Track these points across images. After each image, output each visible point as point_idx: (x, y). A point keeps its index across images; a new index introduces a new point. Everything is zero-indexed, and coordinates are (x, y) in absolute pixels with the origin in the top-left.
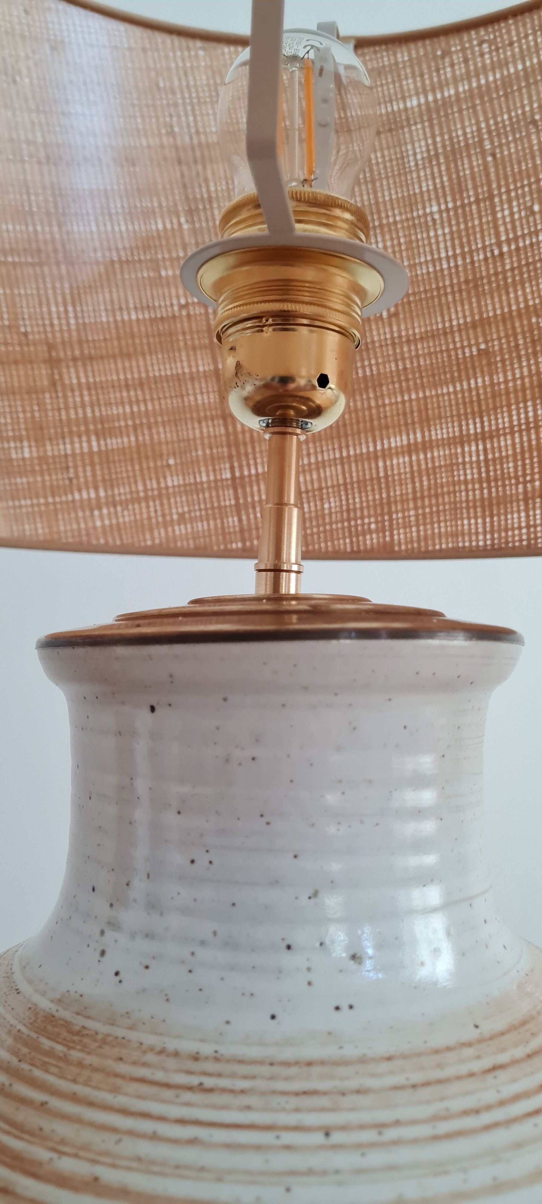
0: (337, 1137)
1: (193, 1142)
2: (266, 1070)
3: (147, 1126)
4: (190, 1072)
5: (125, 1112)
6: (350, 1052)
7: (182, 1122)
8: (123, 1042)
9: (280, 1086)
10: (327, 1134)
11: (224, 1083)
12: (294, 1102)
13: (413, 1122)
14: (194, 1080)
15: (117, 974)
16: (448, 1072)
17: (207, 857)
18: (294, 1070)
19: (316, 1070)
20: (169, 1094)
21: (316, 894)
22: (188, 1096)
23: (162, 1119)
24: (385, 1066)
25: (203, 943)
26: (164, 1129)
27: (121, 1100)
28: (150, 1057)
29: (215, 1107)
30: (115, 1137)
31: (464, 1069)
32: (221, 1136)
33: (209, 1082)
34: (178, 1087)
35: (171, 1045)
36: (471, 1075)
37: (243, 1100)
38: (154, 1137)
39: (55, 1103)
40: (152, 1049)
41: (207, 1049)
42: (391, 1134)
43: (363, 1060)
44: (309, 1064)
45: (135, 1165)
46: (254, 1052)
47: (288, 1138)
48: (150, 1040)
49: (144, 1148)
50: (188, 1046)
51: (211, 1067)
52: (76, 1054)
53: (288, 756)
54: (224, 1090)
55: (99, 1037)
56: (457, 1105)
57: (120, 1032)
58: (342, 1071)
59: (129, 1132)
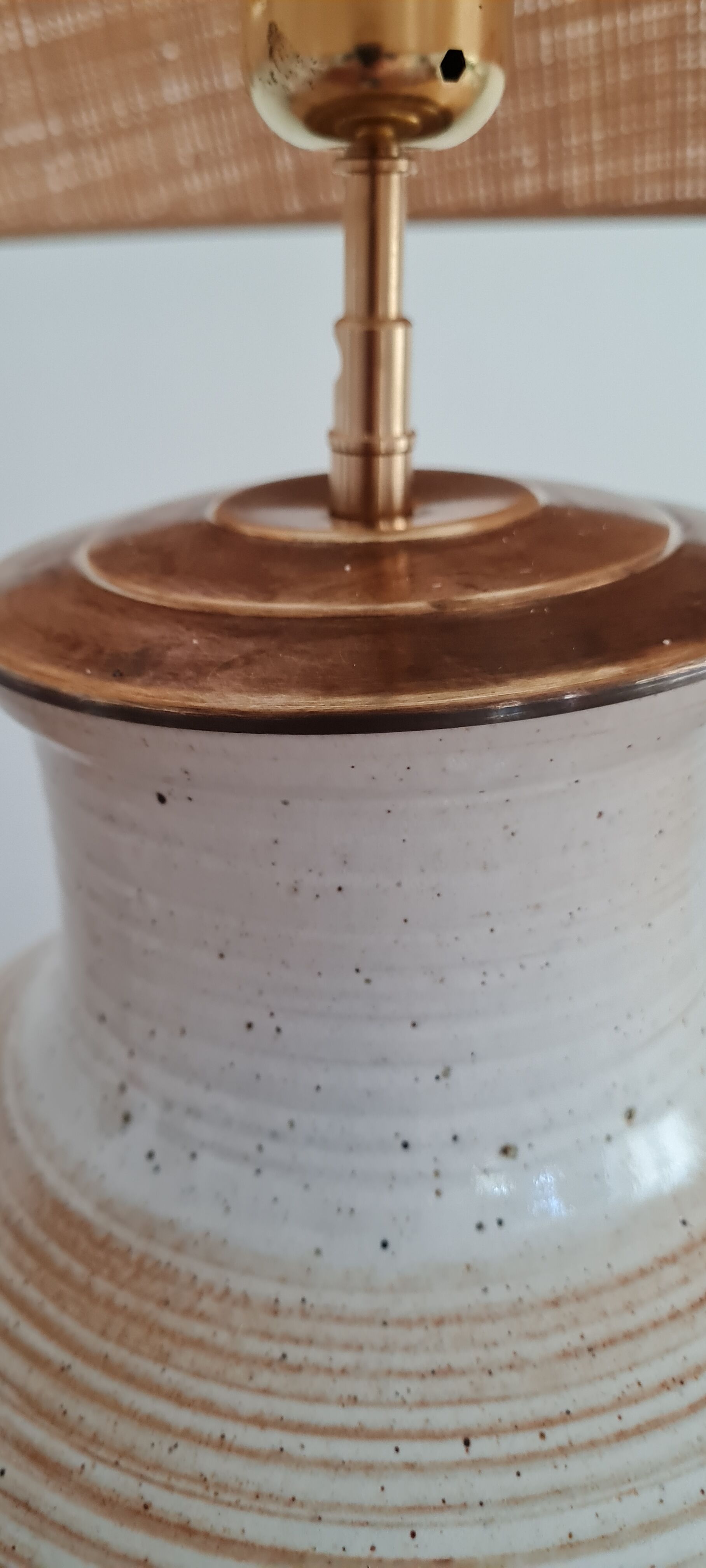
0: (481, 1447)
1: (279, 1455)
2: (375, 1334)
3: (211, 1426)
4: (267, 1335)
5: (178, 1398)
6: (498, 1296)
7: (260, 1422)
8: (167, 1274)
9: (398, 1361)
10: (467, 1443)
11: (316, 1355)
12: (417, 1388)
13: (592, 1412)
14: (274, 1350)
15: (151, 1155)
16: (644, 1316)
17: (273, 1023)
18: (417, 1334)
19: (449, 1331)
20: (239, 1375)
21: (447, 1072)
22: (264, 1378)
23: (233, 1416)
24: (550, 1317)
25: (274, 1135)
26: (235, 1431)
27: (172, 1377)
28: (207, 1304)
29: (304, 1398)
30: (168, 1441)
31: (664, 1307)
32: (316, 1447)
33: (296, 1354)
34: (253, 1361)
35: (239, 1284)
36: (675, 1315)
37: (345, 1387)
38: (222, 1444)
39: (81, 1370)
40: (209, 1288)
41: (289, 1296)
42: (557, 1436)
43: (516, 1310)
44: (440, 1322)
45: (199, 1489)
46: (359, 1303)
47: (411, 1451)
48: (207, 1273)
49: (210, 1462)
50: (262, 1288)
51: (297, 1327)
52: (102, 1285)
53: (399, 884)
54: (317, 1369)
55: (134, 1257)
56: (650, 1375)
57: (163, 1254)
58: (487, 1331)
59: (187, 1434)
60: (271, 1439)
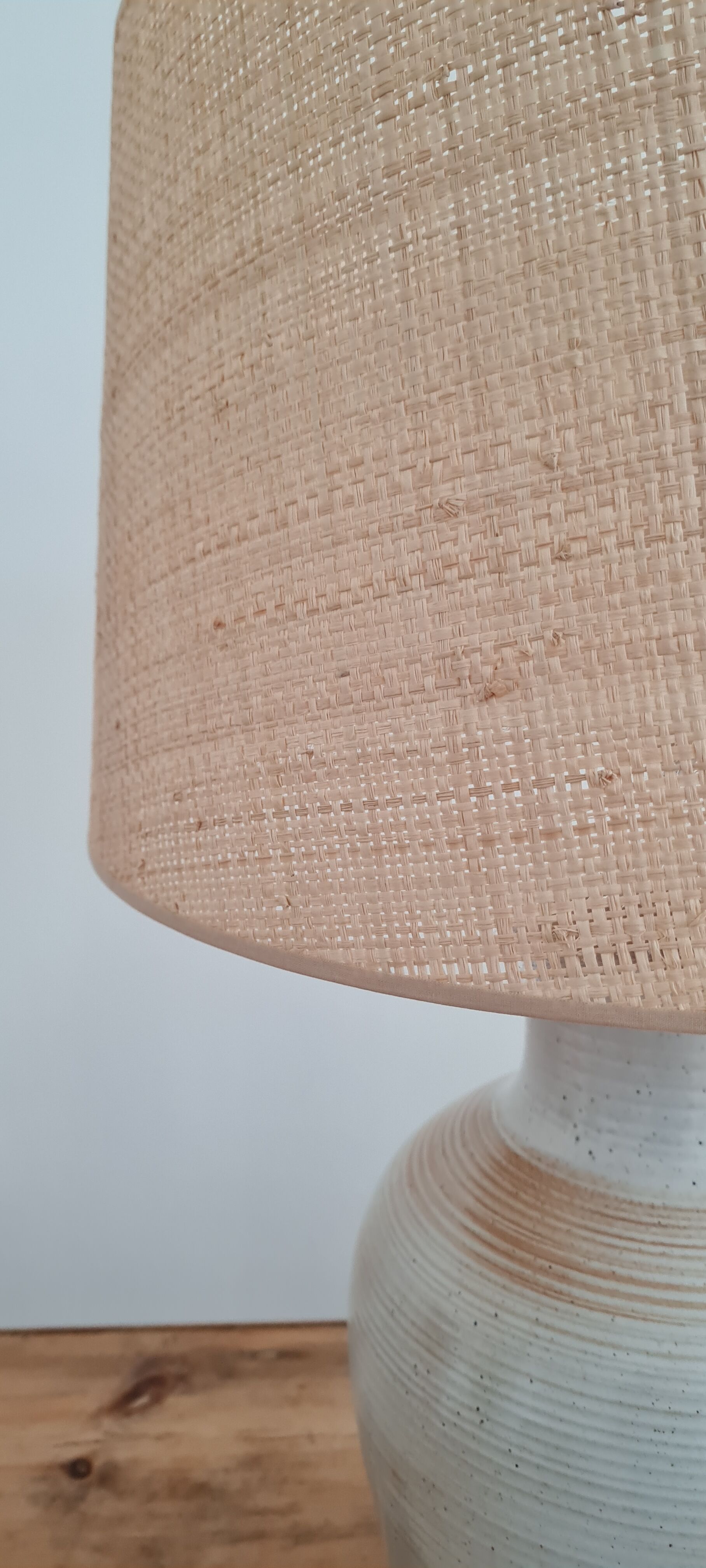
1: (663, 1254)
2: (695, 1215)
3: (635, 1246)
4: (651, 1216)
5: (620, 1237)
7: (653, 1243)
8: (605, 1196)
11: (672, 1222)
14: (656, 1220)
15: (590, 1152)
17: (648, 1090)
20: (643, 1228)
22: (654, 1229)
23: (642, 1241)
25: (646, 1139)
26: (644, 1247)
27: (615, 1230)
28: (624, 1206)
29: (671, 1236)
30: (618, 1251)
32: (677, 1252)
33: (664, 1221)
34: (647, 1224)
35: (636, 1199)
37: (686, 1232)
38: (640, 1251)
39: (575, 1230)
40: (624, 1201)
41: (658, 1202)
45: (633, 1266)
46: (686, 1205)
48: (622, 1195)
49: (636, 1257)
50: (647, 1200)
51: (665, 1213)
52: (577, 1202)
54: (673, 1227)
55: (589, 1192)
57: (602, 1189)
59: (625, 1249)
60: (661, 1249)
